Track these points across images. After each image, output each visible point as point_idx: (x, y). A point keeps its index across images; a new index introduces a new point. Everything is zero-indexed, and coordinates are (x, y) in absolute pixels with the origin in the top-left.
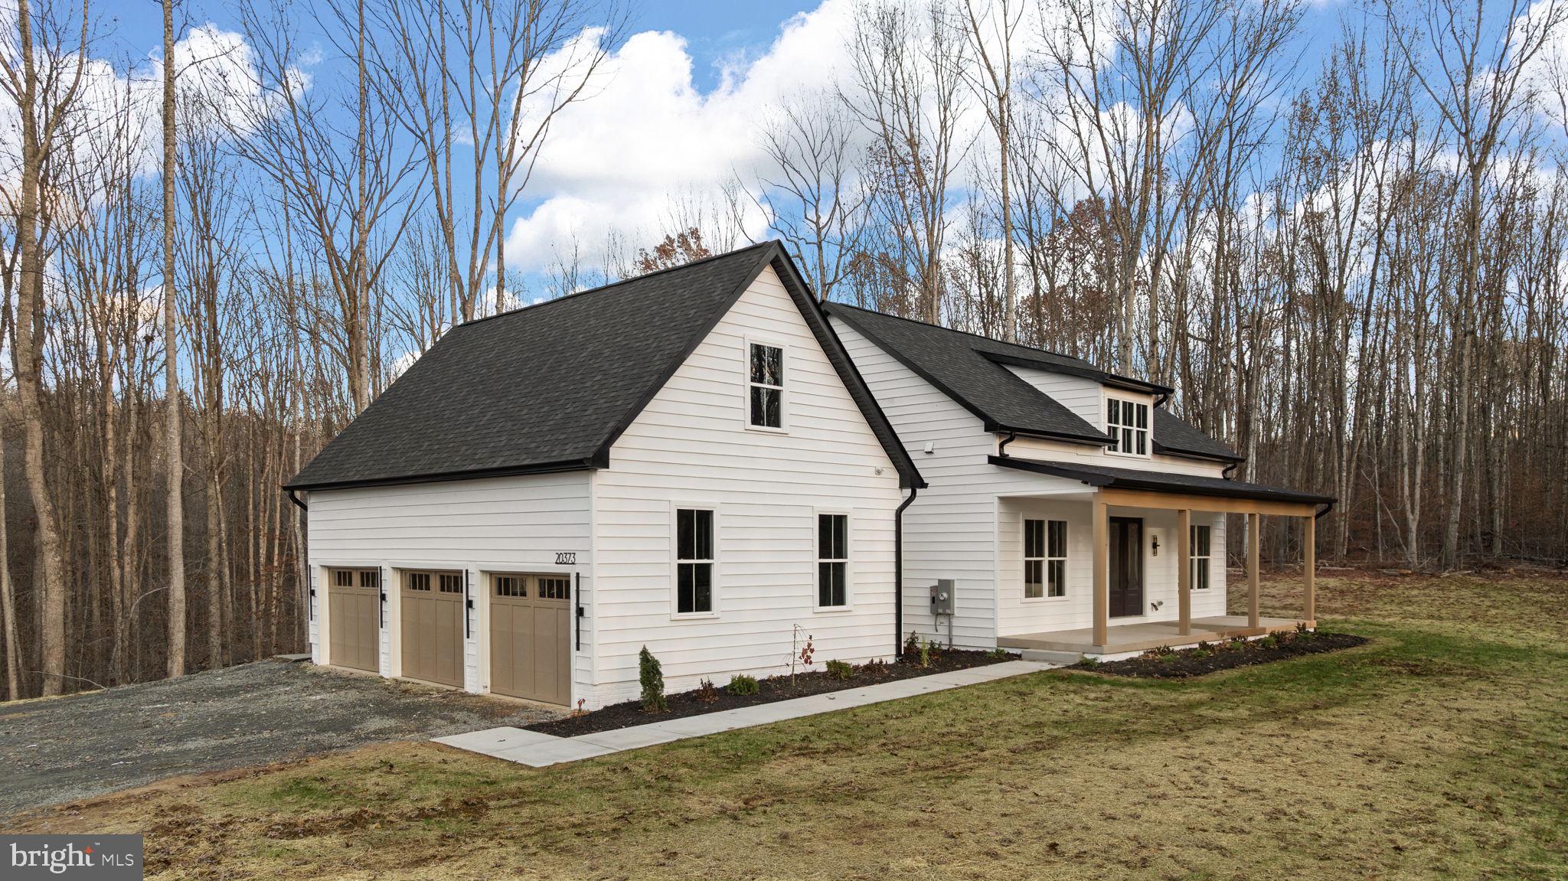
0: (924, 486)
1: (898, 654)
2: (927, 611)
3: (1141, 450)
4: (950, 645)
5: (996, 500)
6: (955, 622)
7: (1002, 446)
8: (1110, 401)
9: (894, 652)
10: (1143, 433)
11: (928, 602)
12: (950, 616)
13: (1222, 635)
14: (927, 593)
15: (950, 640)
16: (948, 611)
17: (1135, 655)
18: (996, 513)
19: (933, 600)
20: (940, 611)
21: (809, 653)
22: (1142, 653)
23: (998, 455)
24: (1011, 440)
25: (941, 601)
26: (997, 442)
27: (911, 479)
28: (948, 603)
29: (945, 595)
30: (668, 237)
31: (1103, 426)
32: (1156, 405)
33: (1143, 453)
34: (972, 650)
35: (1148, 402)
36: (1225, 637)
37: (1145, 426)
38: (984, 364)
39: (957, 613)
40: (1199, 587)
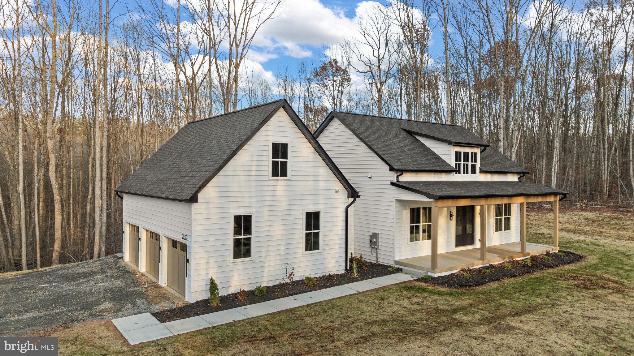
0: (359, 196)
1: (346, 269)
2: (368, 245)
3: (474, 172)
4: (377, 261)
5: (395, 201)
6: (379, 252)
7: (398, 177)
8: (456, 153)
9: (344, 268)
10: (475, 165)
11: (369, 242)
12: (377, 249)
13: (504, 259)
14: (369, 238)
15: (377, 259)
16: (376, 247)
17: (454, 272)
18: (395, 206)
19: (371, 241)
20: (373, 246)
21: (292, 276)
22: (458, 271)
23: (396, 181)
24: (401, 174)
25: (373, 241)
26: (396, 175)
27: (353, 194)
28: (375, 243)
29: (375, 240)
30: (324, 63)
31: (453, 163)
32: (481, 152)
33: (475, 173)
34: (385, 264)
35: (477, 151)
36: (506, 259)
37: (475, 161)
38: (405, 135)
39: (380, 248)
40: (505, 230)
